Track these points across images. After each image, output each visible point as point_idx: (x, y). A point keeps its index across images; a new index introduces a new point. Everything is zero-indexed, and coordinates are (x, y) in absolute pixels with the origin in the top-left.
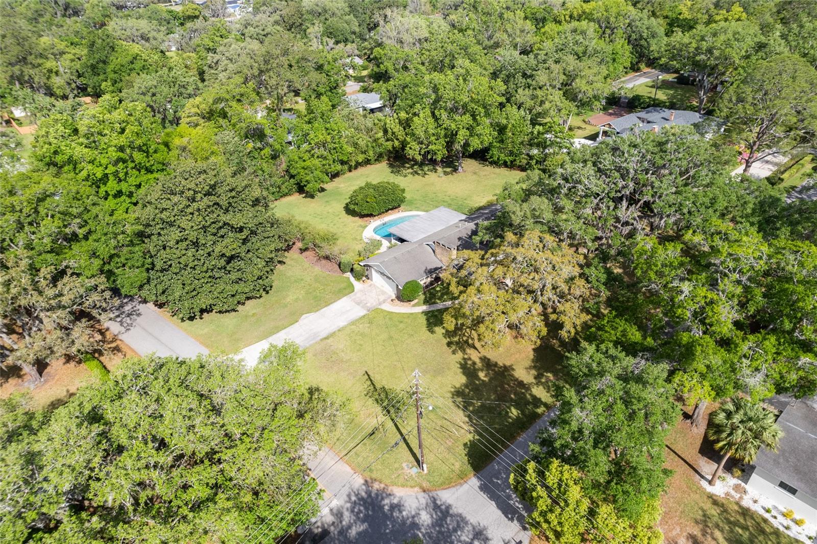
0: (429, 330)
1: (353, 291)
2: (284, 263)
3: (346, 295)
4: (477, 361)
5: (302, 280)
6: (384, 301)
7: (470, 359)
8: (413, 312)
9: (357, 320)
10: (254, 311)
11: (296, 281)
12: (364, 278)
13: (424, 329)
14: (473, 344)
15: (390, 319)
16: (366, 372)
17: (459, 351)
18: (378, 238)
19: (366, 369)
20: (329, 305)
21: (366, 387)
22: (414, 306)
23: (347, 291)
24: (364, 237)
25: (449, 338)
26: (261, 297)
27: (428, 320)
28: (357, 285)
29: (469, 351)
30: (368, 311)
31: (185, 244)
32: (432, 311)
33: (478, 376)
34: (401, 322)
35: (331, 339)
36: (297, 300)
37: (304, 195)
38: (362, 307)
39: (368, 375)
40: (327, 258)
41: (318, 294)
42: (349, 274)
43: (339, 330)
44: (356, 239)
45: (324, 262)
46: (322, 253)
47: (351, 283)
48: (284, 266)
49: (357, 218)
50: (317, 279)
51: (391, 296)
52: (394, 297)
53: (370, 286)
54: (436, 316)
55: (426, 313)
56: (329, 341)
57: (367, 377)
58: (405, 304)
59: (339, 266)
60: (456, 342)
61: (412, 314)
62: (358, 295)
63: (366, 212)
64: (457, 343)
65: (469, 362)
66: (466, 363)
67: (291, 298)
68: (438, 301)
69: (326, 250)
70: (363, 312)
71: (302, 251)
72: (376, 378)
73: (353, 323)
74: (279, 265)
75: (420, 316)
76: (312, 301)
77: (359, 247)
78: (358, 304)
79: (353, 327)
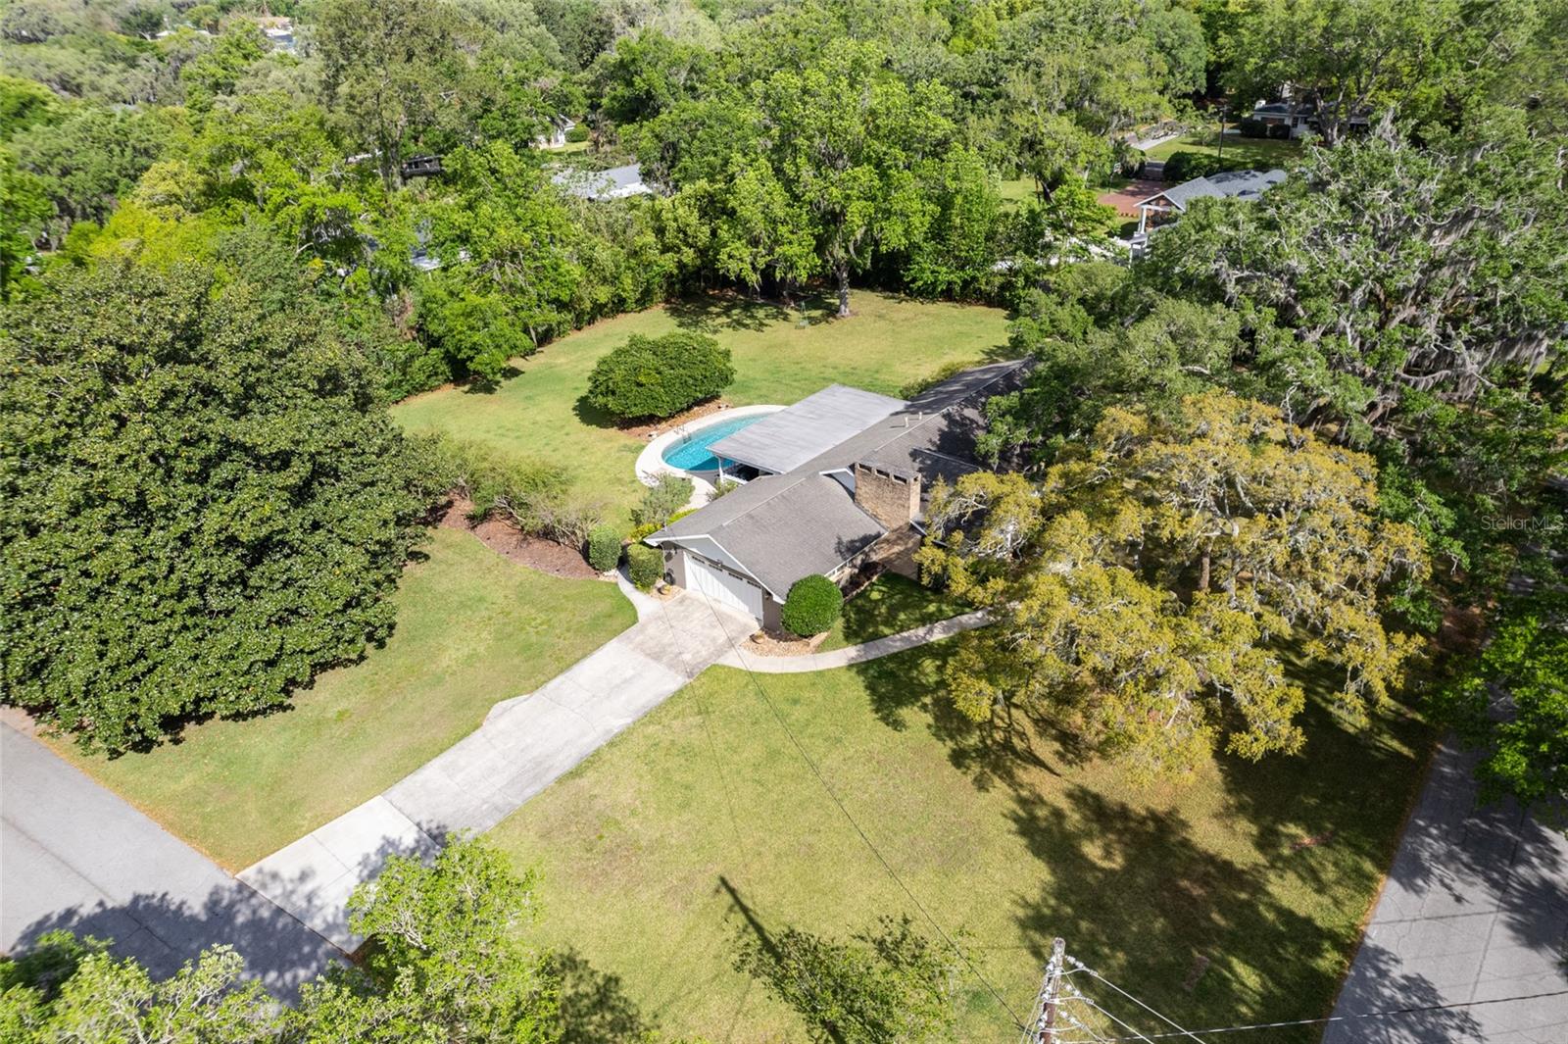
0: (885, 719)
1: (635, 620)
2: (427, 557)
3: (615, 633)
4: (1064, 804)
5: (481, 599)
6: (731, 643)
7: (1040, 800)
8: (821, 667)
9: (660, 707)
10: (343, 705)
11: (462, 605)
12: (660, 583)
13: (869, 716)
14: (1031, 752)
15: (762, 694)
16: (724, 881)
17: (997, 781)
18: (681, 473)
19: (718, 869)
20: (569, 667)
21: (732, 934)
22: (820, 649)
23: (616, 623)
24: (640, 474)
25: (952, 738)
26: (362, 658)
27: (871, 687)
28: (644, 602)
29: (1029, 775)
30: (690, 675)
31: (99, 514)
32: (878, 661)
33: (1083, 857)
34: (795, 702)
35: (591, 776)
36: (471, 659)
37: (467, 388)
38: (671, 666)
39: (732, 891)
40: (548, 534)
41: (534, 639)
42: (614, 572)
43: (611, 744)
44: (619, 480)
45: (538, 546)
46: (533, 523)
47: (624, 597)
48: (426, 565)
49: (613, 431)
50: (523, 596)
51: (745, 628)
52: (756, 629)
53: (682, 601)
54: (892, 674)
55: (861, 668)
56: (584, 782)
57: (728, 899)
58: (793, 645)
59: (585, 552)
60: (976, 750)
61: (820, 674)
62: (651, 630)
63: (637, 411)
64: (983, 753)
65: (1041, 812)
66: (1033, 818)
67: (451, 655)
68: (887, 631)
69: (543, 512)
70: (673, 682)
71: (475, 520)
72: (759, 898)
73: (653, 715)
74: (411, 565)
75: (846, 677)
76: (516, 661)
77: (633, 501)
78: (657, 657)
79: (651, 729)
